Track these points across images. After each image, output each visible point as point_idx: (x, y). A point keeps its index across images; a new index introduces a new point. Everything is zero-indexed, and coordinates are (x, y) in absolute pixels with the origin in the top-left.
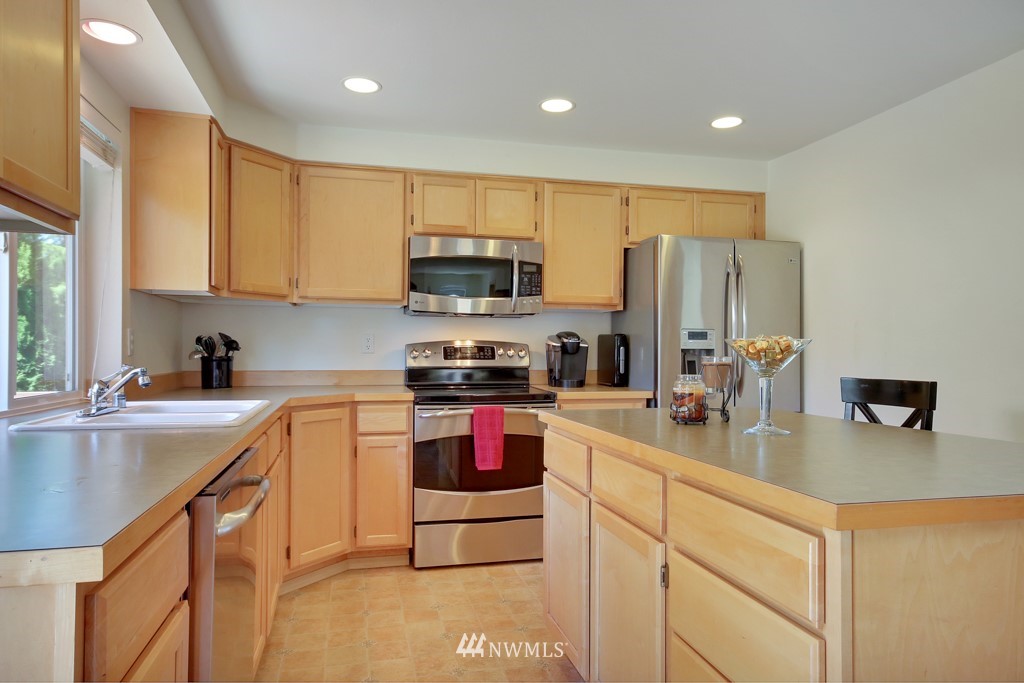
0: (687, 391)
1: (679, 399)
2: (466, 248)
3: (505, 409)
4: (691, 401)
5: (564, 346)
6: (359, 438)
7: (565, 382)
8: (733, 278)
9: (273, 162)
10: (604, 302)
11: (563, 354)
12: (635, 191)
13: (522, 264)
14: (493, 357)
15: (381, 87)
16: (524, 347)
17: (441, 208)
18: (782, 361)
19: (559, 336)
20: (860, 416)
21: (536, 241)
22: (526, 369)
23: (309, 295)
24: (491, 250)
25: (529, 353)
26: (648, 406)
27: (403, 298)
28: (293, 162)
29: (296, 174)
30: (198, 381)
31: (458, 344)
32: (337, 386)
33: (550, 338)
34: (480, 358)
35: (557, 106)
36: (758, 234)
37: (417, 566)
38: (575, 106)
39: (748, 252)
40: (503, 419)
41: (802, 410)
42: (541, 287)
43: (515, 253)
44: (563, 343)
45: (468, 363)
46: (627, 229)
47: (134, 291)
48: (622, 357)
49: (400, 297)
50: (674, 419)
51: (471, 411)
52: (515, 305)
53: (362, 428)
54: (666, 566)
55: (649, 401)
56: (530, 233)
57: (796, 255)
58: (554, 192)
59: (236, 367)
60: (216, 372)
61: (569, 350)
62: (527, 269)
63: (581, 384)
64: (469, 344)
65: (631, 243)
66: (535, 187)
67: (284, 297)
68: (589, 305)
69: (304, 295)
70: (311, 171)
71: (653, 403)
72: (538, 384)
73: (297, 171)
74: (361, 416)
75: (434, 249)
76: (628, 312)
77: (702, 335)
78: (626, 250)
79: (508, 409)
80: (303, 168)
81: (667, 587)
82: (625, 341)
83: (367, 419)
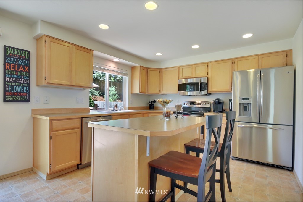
2: (190, 81)
9: (156, 70)
10: (226, 90)
13: (201, 83)
14: (201, 105)
15: (162, 54)
17: (186, 73)
30: (149, 108)
35: (196, 47)
38: (200, 46)
42: (208, 88)
43: (200, 81)
47: (132, 94)
56: (205, 75)
59: (155, 106)
60: (151, 107)
62: (203, 84)
69: (162, 93)
70: (163, 70)
73: (161, 70)
75: (184, 82)
77: (247, 99)
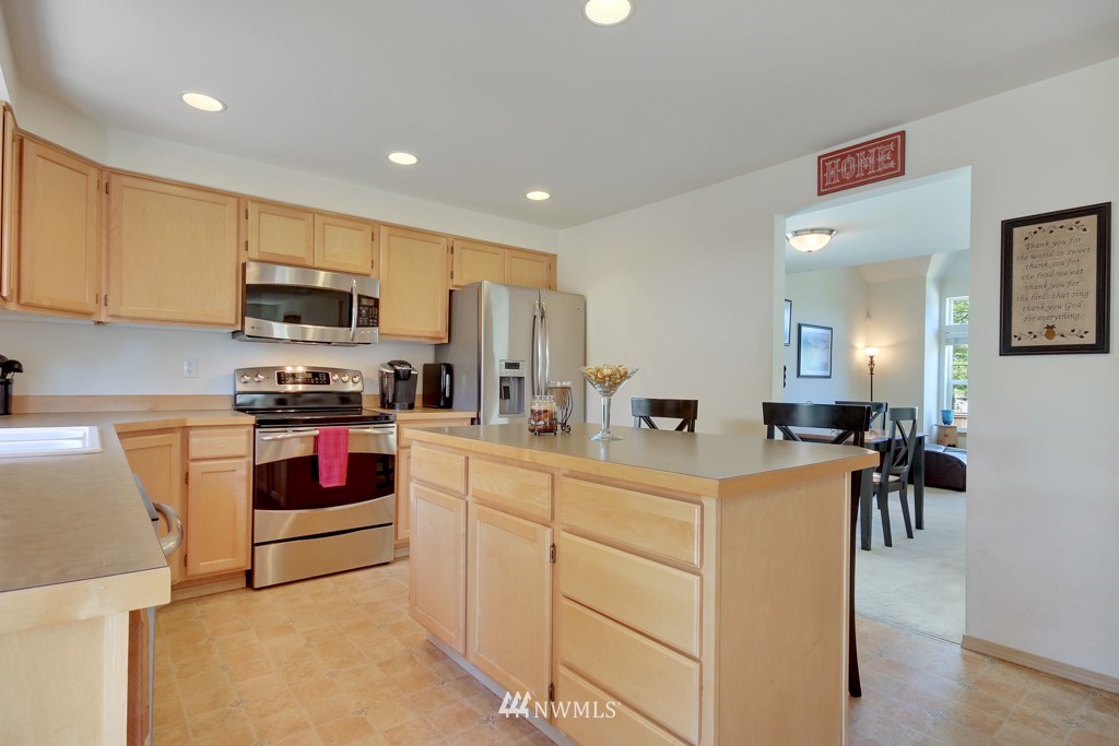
0: (543, 408)
1: (536, 414)
3: (350, 430)
4: (546, 417)
5: (397, 374)
6: (192, 464)
7: (397, 405)
8: (538, 320)
10: (434, 335)
11: (396, 380)
12: (459, 242)
13: (360, 297)
14: (328, 383)
15: (225, 107)
16: (359, 373)
17: (277, 237)
18: (619, 383)
19: (391, 364)
20: (644, 425)
21: (372, 277)
22: (359, 394)
23: (121, 314)
24: (322, 280)
25: (362, 379)
26: (472, 424)
27: (237, 322)
28: (101, 169)
29: (105, 181)
31: (289, 370)
32: (152, 411)
33: (383, 365)
34: (315, 384)
35: (403, 158)
36: (552, 286)
37: (256, 587)
38: (419, 161)
39: (549, 300)
40: (347, 439)
41: (585, 420)
42: (378, 320)
43: (353, 286)
44: (396, 370)
45: (300, 388)
46: (452, 273)
48: (448, 383)
49: (233, 321)
50: (533, 431)
51: (317, 432)
52: (353, 335)
53: (194, 453)
54: (553, 546)
55: (473, 420)
56: (366, 269)
57: (581, 304)
58: (389, 235)
61: (401, 376)
62: (364, 302)
63: (411, 407)
64: (300, 369)
65: (455, 286)
66: (373, 229)
67: (88, 314)
68: (420, 337)
69: (116, 313)
70: (126, 181)
71: (476, 422)
72: (370, 406)
74: (194, 441)
76: (451, 345)
77: (515, 366)
78: (451, 292)
79: (353, 430)
80: (113, 176)
81: (554, 562)
82: (450, 369)
83: (199, 444)
